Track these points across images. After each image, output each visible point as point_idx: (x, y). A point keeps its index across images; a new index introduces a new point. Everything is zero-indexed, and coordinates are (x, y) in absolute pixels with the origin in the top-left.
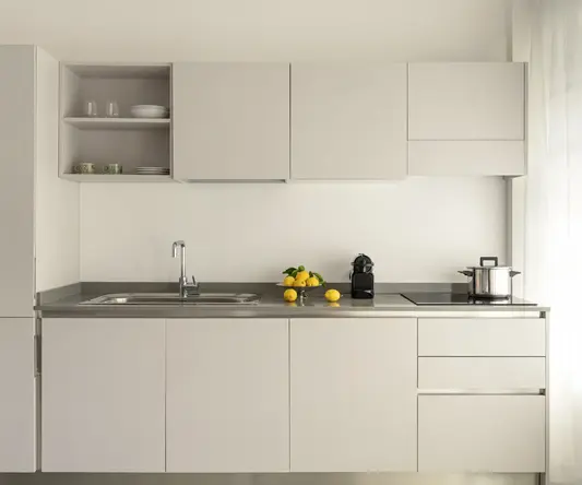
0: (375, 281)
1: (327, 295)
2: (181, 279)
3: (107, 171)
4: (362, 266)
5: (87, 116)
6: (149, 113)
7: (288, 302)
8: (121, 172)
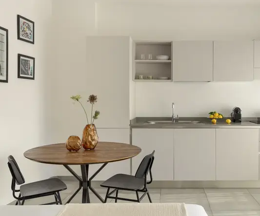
0: (242, 116)
1: (227, 121)
2: (173, 116)
3: (148, 78)
4: (237, 111)
5: (141, 59)
6: (164, 58)
7: (213, 123)
8: (152, 78)
